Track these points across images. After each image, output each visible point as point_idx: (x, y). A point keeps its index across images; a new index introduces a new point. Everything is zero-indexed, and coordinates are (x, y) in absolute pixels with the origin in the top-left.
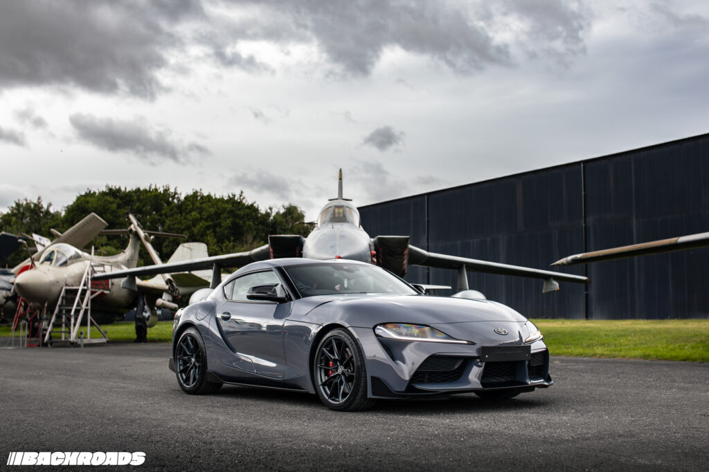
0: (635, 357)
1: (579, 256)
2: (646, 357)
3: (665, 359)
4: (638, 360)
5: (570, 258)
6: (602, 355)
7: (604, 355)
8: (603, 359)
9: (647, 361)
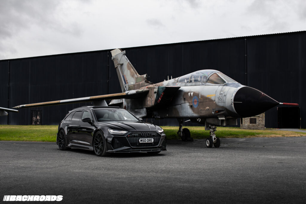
0: (39, 141)
1: (25, 105)
2: (43, 141)
3: (50, 142)
4: (40, 142)
5: (21, 106)
6: (26, 140)
7: (27, 140)
8: (27, 142)
9: (44, 142)
